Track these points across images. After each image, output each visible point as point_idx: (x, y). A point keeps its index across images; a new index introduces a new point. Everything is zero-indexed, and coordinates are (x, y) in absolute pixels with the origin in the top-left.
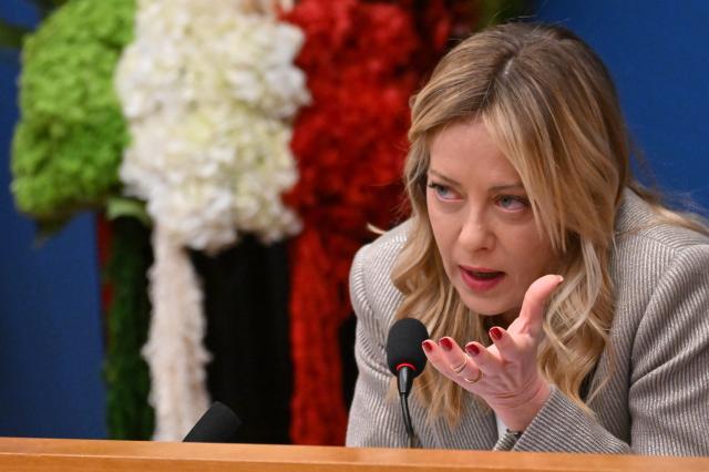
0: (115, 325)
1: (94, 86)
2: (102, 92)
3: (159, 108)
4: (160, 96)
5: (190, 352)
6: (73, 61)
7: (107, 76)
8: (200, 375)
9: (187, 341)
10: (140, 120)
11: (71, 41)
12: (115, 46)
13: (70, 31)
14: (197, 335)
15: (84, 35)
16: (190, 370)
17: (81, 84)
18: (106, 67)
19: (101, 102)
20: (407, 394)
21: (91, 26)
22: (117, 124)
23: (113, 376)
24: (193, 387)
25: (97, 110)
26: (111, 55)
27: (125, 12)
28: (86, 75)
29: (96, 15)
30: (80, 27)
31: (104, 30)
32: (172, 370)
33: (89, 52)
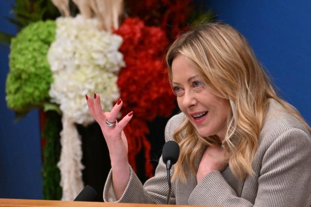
0: (46, 154)
1: (39, 59)
2: (42, 61)
3: (65, 67)
4: (66, 63)
5: (77, 165)
6: (31, 49)
7: (44, 54)
8: (80, 174)
9: (75, 161)
10: (57, 72)
11: (30, 40)
12: (47, 43)
13: (30, 37)
14: (79, 159)
15: (35, 38)
16: (76, 172)
17: (34, 57)
18: (44, 51)
19: (42, 65)
20: (170, 169)
21: (38, 35)
22: (48, 74)
23: (45, 175)
24: (77, 179)
25: (40, 68)
26: (46, 46)
27: (51, 29)
28: (36, 54)
29: (40, 30)
30: (34, 35)
31: (43, 37)
32: (69, 172)
33: (37, 45)
